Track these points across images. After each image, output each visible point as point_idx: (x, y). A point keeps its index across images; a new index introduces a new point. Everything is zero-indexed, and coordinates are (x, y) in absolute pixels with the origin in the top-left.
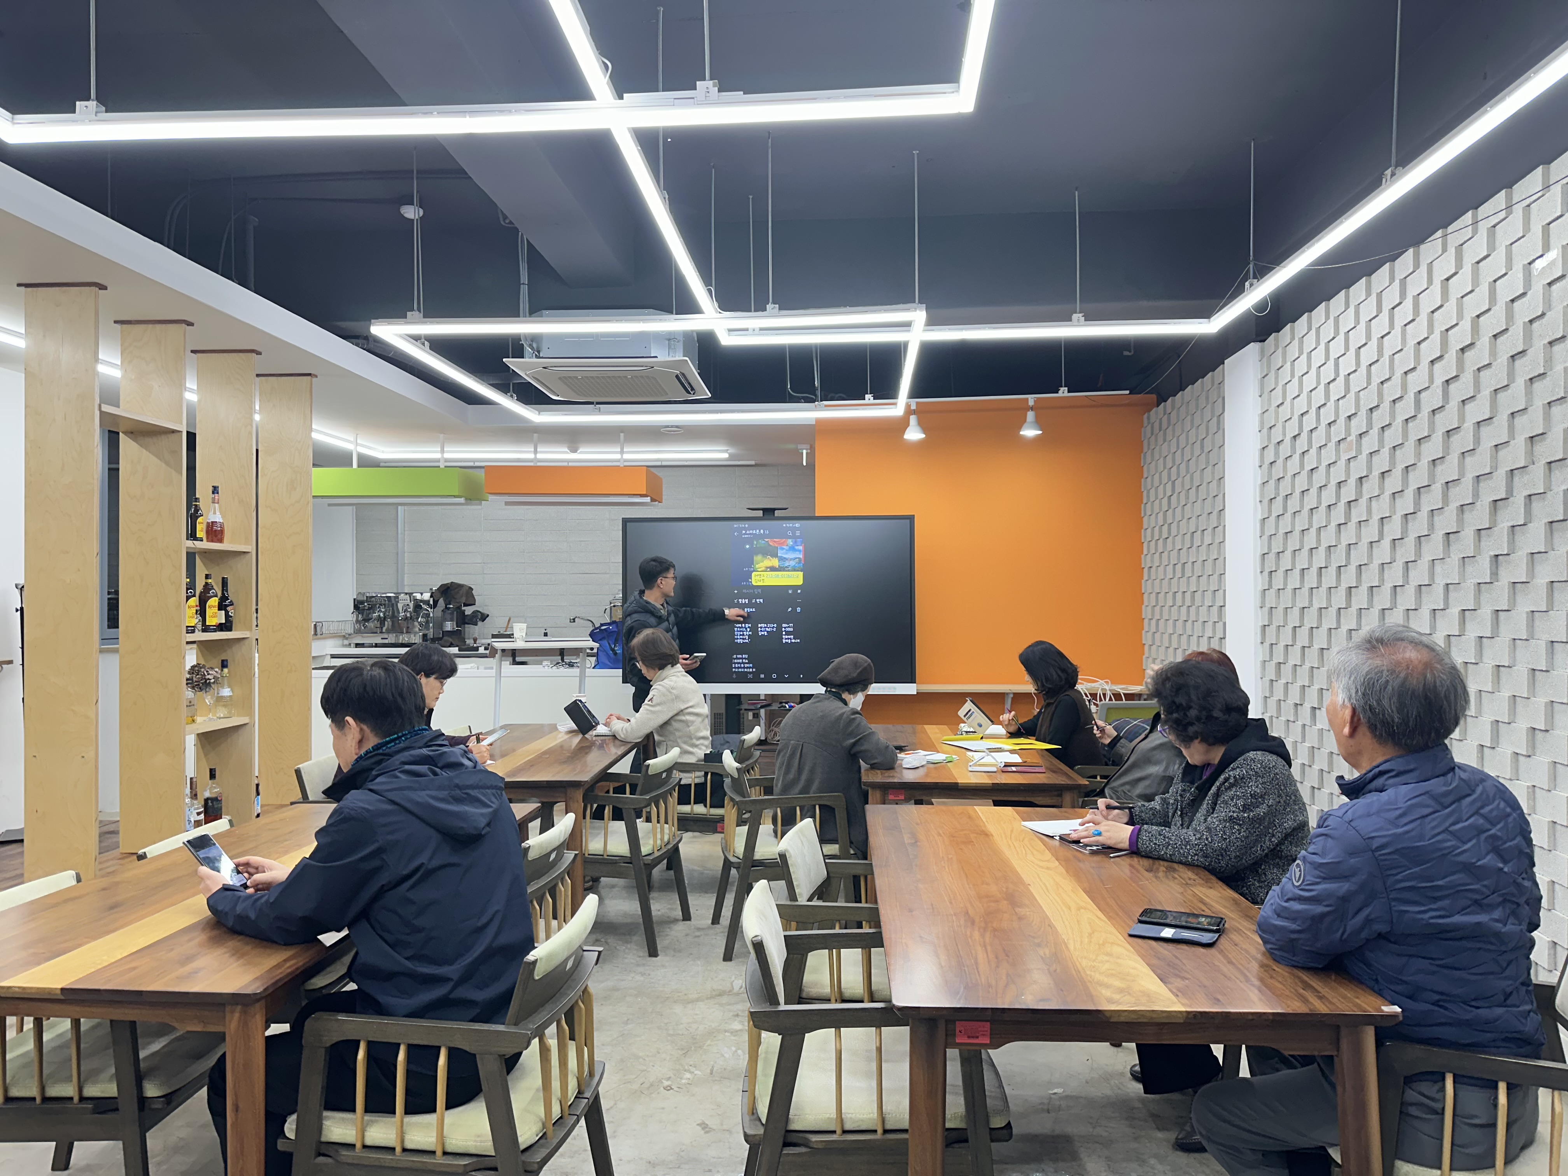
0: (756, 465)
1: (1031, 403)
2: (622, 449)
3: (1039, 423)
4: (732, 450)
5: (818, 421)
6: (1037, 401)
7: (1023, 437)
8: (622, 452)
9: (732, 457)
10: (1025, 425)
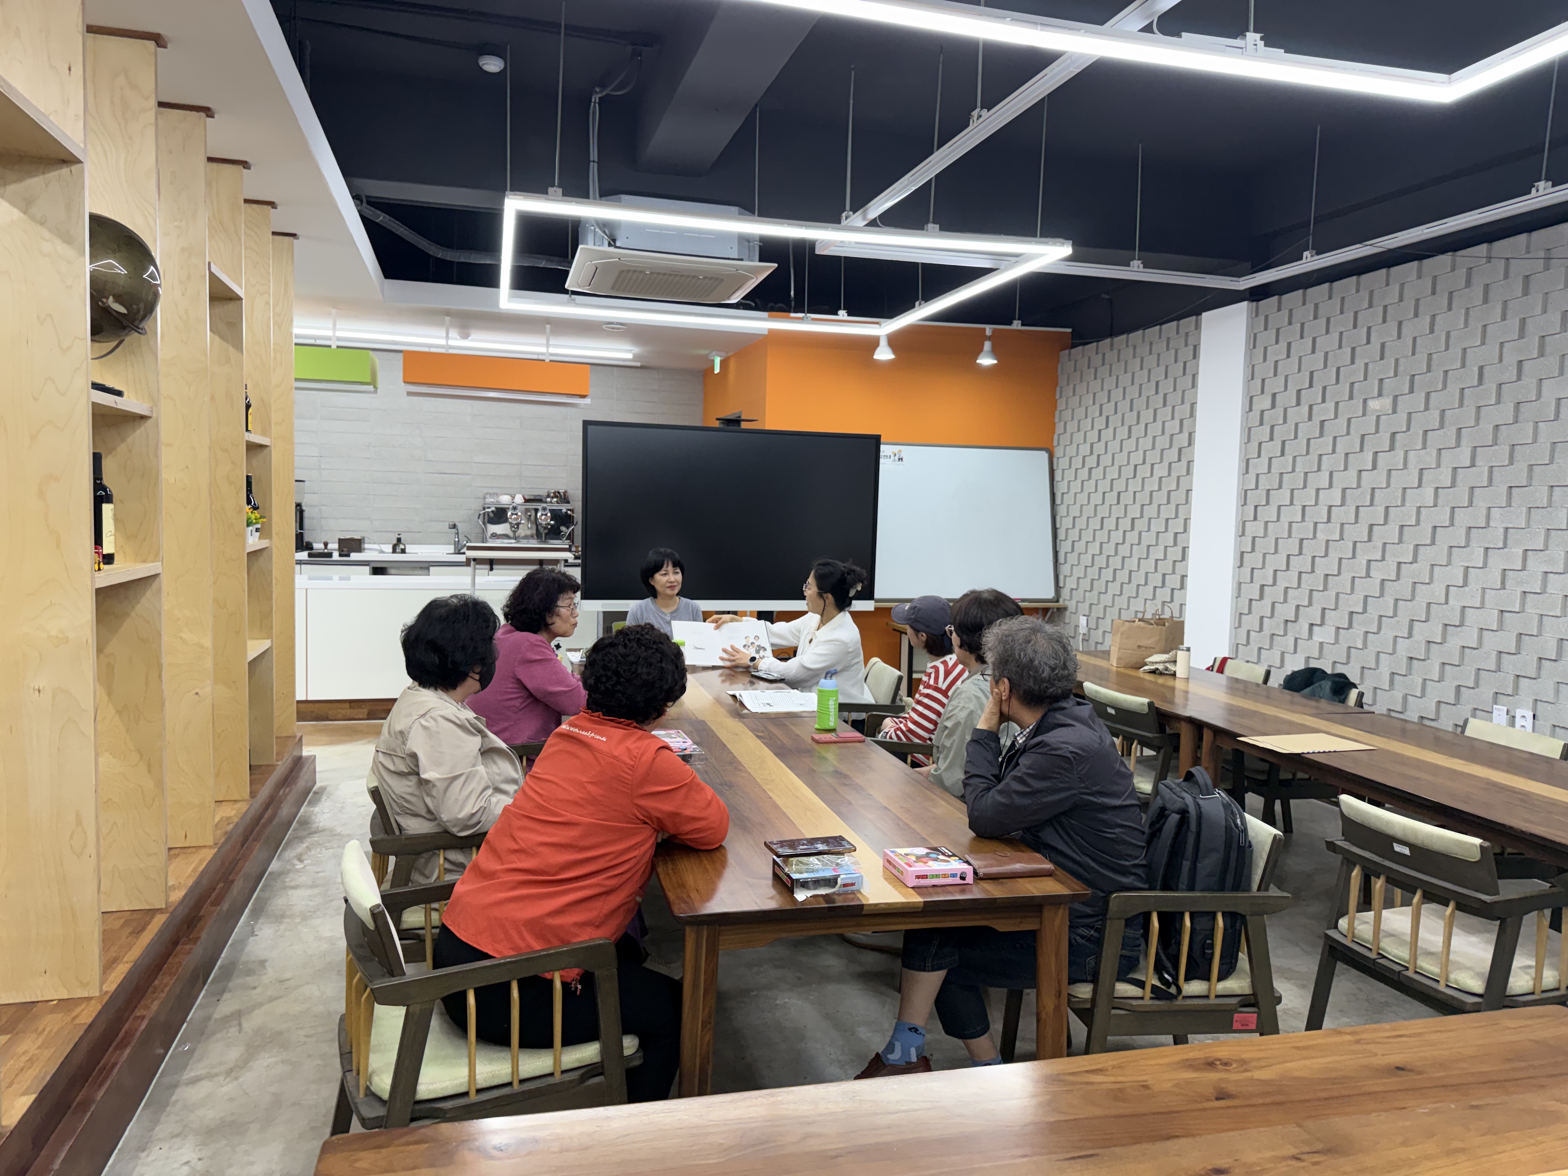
0: (642, 367)
1: (988, 332)
2: (548, 341)
3: (995, 352)
4: (636, 350)
5: (771, 332)
6: (994, 331)
7: (979, 365)
8: (548, 345)
9: (636, 358)
10: (982, 354)
